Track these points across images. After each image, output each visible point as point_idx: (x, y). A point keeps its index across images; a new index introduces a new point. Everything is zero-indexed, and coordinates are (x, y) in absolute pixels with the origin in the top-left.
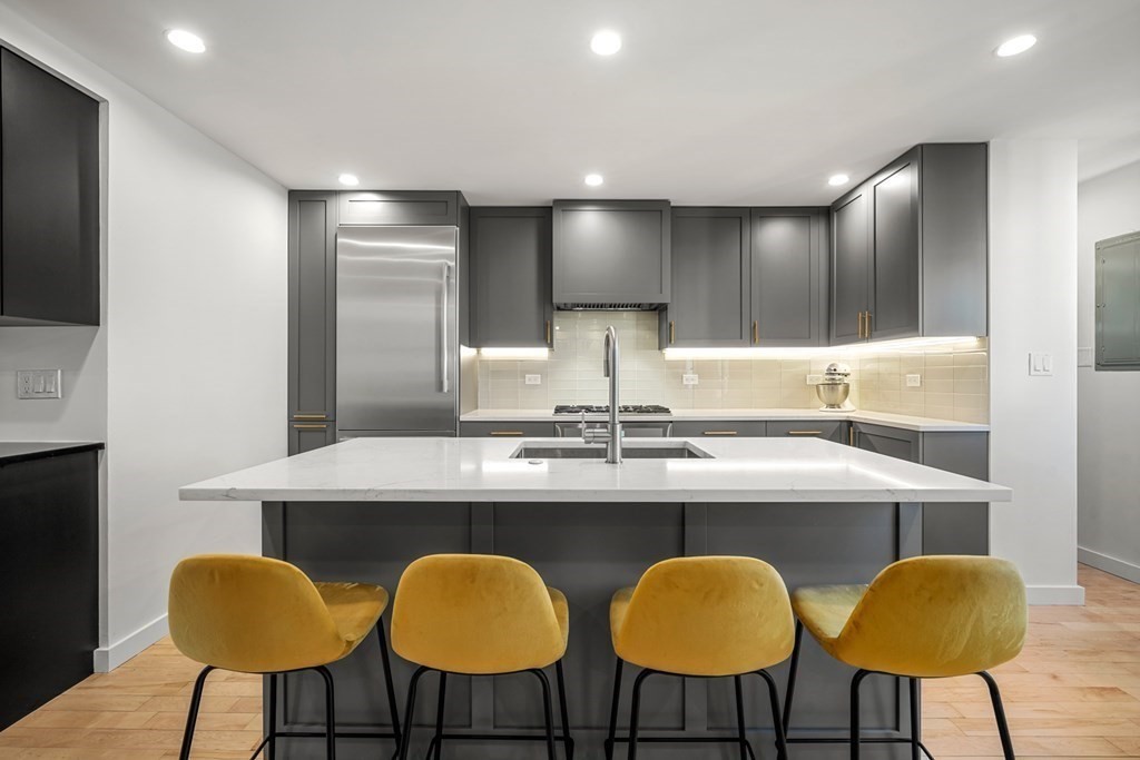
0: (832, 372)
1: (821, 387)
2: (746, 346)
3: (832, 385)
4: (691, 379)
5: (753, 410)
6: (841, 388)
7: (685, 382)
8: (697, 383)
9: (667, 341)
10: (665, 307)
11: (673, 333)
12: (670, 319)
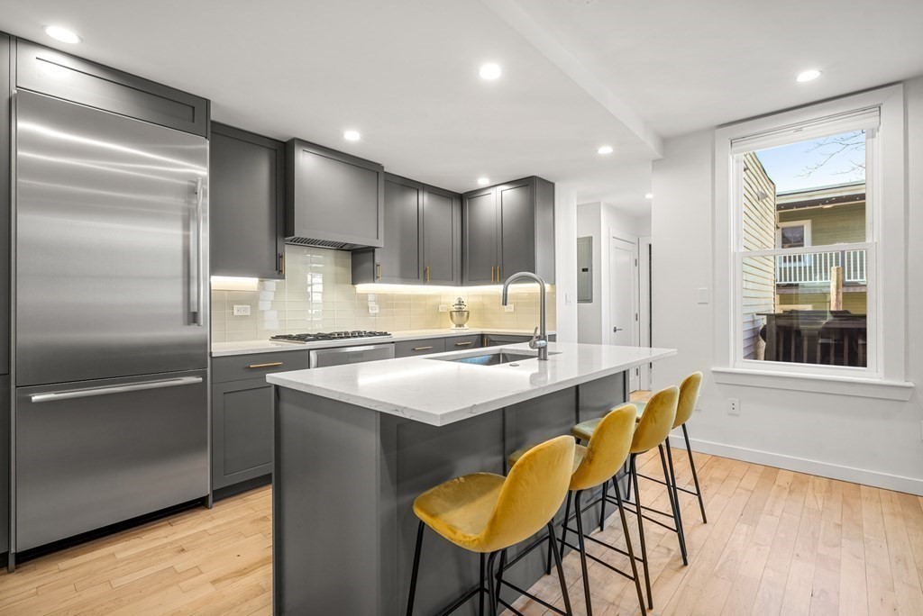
0: (460, 303)
1: (454, 313)
2: (420, 284)
3: (460, 311)
4: (374, 308)
5: (412, 332)
6: (466, 313)
7: (370, 311)
8: (377, 311)
9: (373, 277)
10: (371, 250)
11: (380, 271)
12: (377, 260)
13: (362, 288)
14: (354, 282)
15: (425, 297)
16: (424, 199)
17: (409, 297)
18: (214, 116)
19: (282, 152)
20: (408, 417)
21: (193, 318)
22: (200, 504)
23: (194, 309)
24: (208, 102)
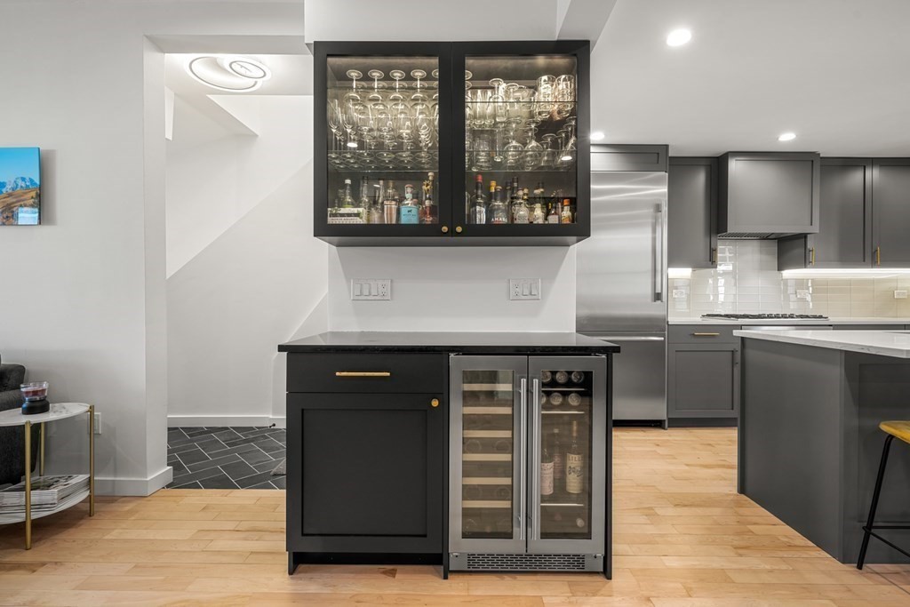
4: (804, 293)
7: (798, 297)
9: (804, 262)
10: (804, 236)
11: (812, 257)
12: (809, 246)
13: (788, 273)
14: (780, 268)
15: (873, 282)
16: (874, 175)
17: (849, 282)
18: (671, 153)
19: (717, 166)
20: (874, 353)
21: (658, 297)
22: (657, 424)
23: (658, 290)
24: (667, 146)
